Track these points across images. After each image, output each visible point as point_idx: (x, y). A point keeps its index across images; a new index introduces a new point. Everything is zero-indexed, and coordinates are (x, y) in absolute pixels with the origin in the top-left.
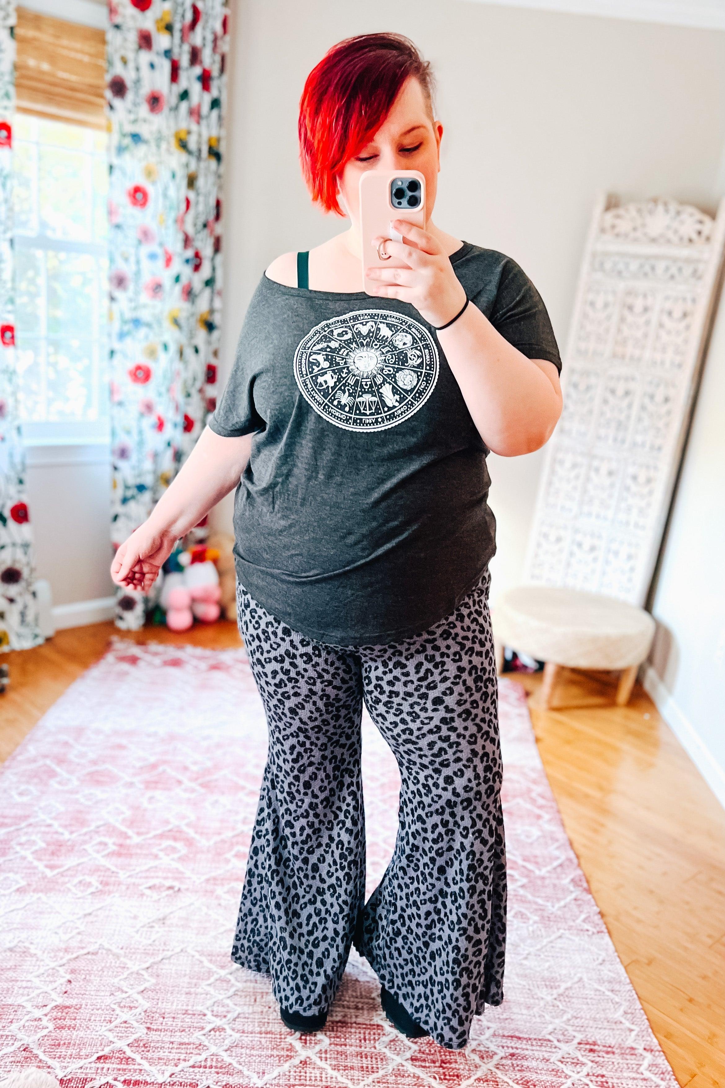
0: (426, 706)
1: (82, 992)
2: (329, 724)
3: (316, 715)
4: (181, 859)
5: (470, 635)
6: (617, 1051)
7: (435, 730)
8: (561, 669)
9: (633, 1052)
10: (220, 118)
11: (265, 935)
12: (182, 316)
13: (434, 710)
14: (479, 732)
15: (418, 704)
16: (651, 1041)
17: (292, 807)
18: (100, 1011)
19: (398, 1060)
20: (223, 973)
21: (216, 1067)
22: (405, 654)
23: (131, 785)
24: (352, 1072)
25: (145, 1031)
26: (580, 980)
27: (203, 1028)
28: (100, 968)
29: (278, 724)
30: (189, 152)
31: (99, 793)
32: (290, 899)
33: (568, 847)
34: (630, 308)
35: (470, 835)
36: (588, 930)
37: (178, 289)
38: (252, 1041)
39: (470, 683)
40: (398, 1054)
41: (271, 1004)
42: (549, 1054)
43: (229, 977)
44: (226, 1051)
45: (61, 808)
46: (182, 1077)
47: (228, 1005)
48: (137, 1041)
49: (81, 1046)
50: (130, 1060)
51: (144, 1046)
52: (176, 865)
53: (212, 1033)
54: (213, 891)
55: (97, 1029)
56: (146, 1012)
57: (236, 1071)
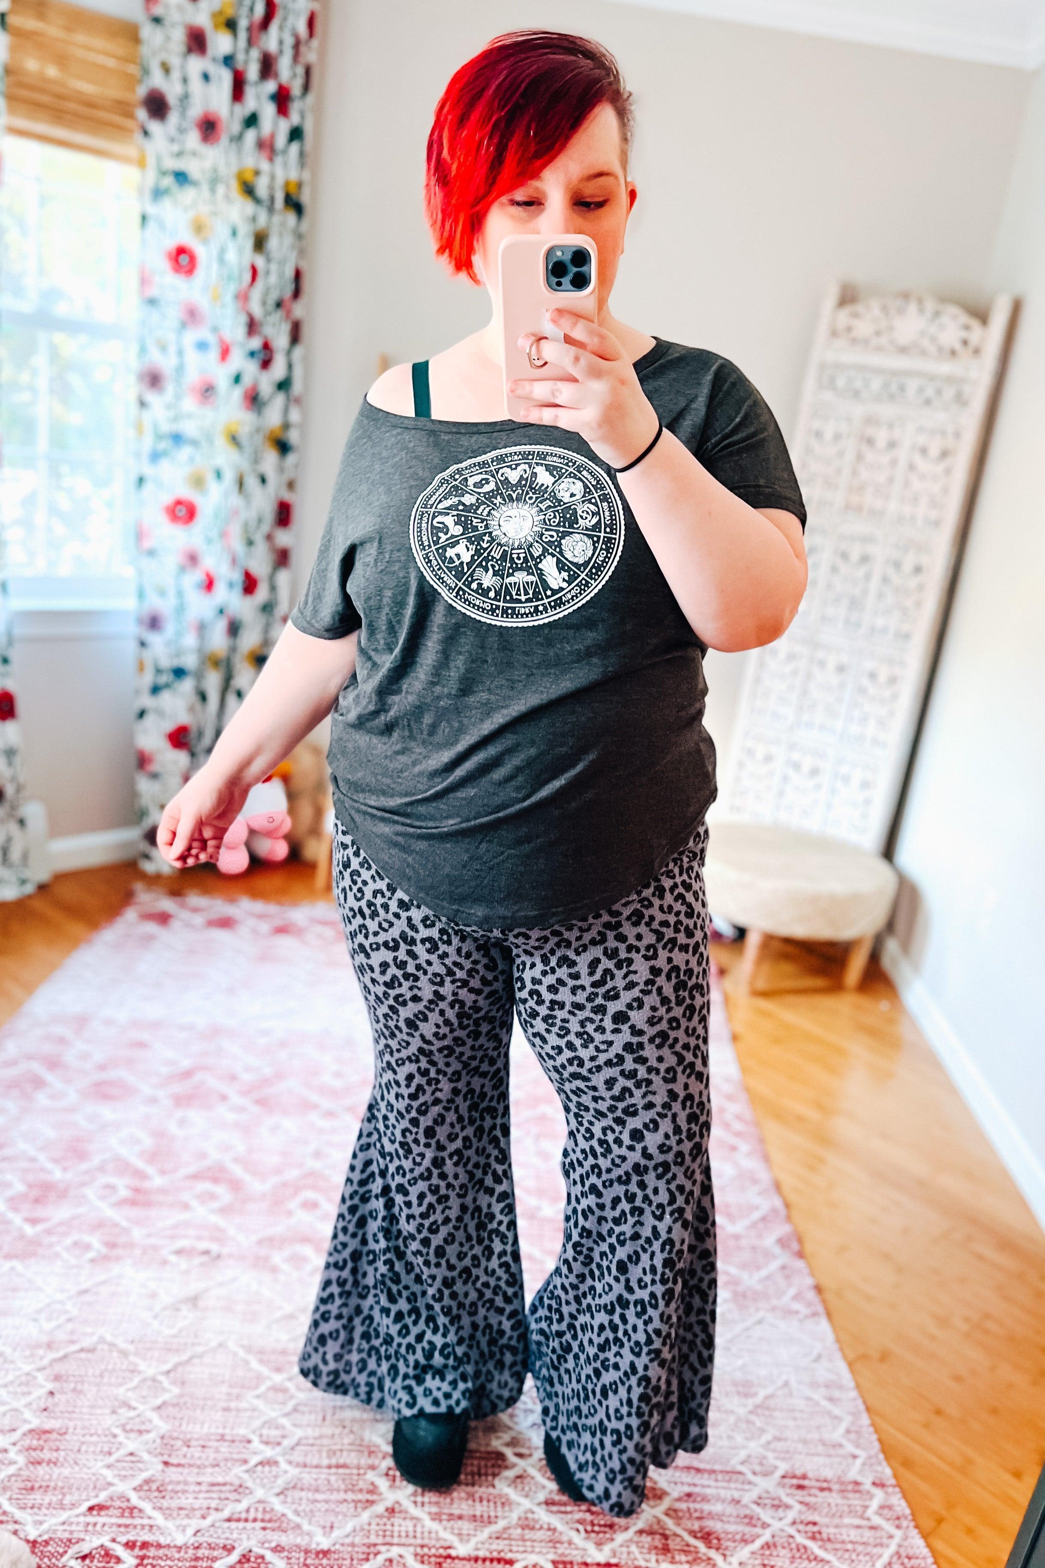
0: (603, 1024)
1: (70, 1409)
2: (464, 1044)
3: (445, 1030)
4: (224, 1211)
5: (672, 919)
6: (836, 1487)
7: (615, 1060)
9: (856, 1488)
10: (302, 154)
12: (244, 432)
13: (615, 1031)
14: (679, 1064)
15: (592, 1021)
16: (883, 1472)
17: (407, 1164)
18: (95, 1439)
19: (526, 1504)
20: (278, 1378)
21: (263, 1521)
22: (575, 944)
23: (153, 1101)
24: (460, 1523)
25: (161, 1467)
26: (786, 1384)
27: (245, 1462)
28: (98, 1373)
29: (390, 1042)
30: (257, 201)
31: (107, 1112)
33: (773, 1191)
34: (870, 442)
35: (667, 1216)
36: (797, 1312)
37: (238, 393)
38: (316, 1480)
39: (668, 990)
40: (527, 1496)
42: (741, 1493)
43: (288, 1384)
44: (278, 1495)
45: (51, 1134)
46: (211, 1536)
47: (283, 1427)
48: (147, 1482)
49: (65, 1490)
50: (135, 1511)
51: (158, 1490)
52: (214, 1219)
53: (259, 1468)
54: (267, 1259)
55: (90, 1464)
56: (162, 1438)
57: (292, 1525)
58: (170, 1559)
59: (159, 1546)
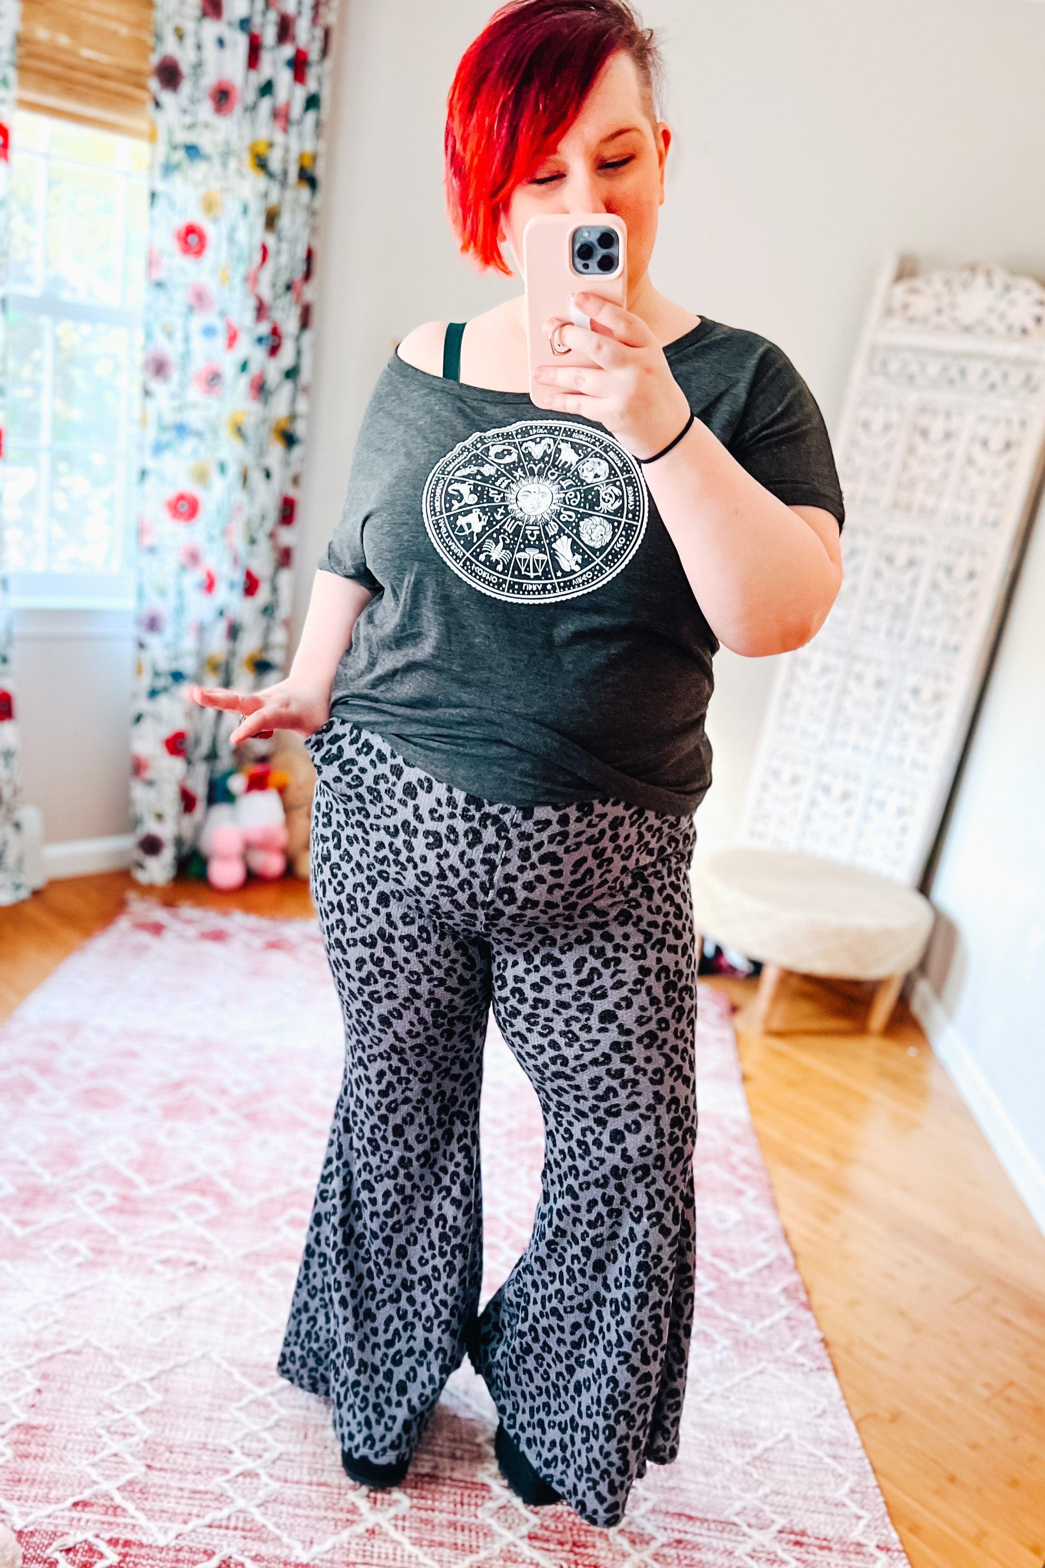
0: (590, 1023)
1: (57, 1407)
2: (436, 1043)
3: (419, 1028)
4: (211, 1223)
5: (660, 920)
6: (836, 1547)
7: (601, 1059)
8: (787, 975)
9: (859, 1550)
10: (318, 124)
11: (327, 1341)
12: (249, 423)
13: (602, 1030)
14: (667, 1066)
15: (577, 1019)
16: (888, 1536)
17: (374, 1161)
18: (80, 1437)
19: (509, 1536)
20: (260, 1392)
21: (243, 1530)
22: (560, 943)
23: (143, 1110)
24: (441, 1550)
25: (143, 1469)
26: (787, 1437)
27: (226, 1471)
28: (83, 1375)
29: (362, 1038)
30: (270, 175)
31: (97, 1119)
32: (361, 1292)
33: (781, 1240)
34: (924, 433)
35: (644, 1220)
36: (803, 1365)
37: (244, 382)
38: (297, 1495)
39: (658, 991)
40: (510, 1528)
41: (329, 1444)
42: (734, 1544)
43: (270, 1399)
44: (259, 1506)
45: (41, 1138)
46: (192, 1541)
47: (265, 1441)
48: (131, 1483)
49: (51, 1485)
50: (119, 1510)
51: (141, 1491)
52: (201, 1231)
53: (241, 1479)
54: (252, 1273)
55: (76, 1461)
56: (146, 1442)
57: (272, 1537)
58: (152, 1558)
59: (141, 1545)
